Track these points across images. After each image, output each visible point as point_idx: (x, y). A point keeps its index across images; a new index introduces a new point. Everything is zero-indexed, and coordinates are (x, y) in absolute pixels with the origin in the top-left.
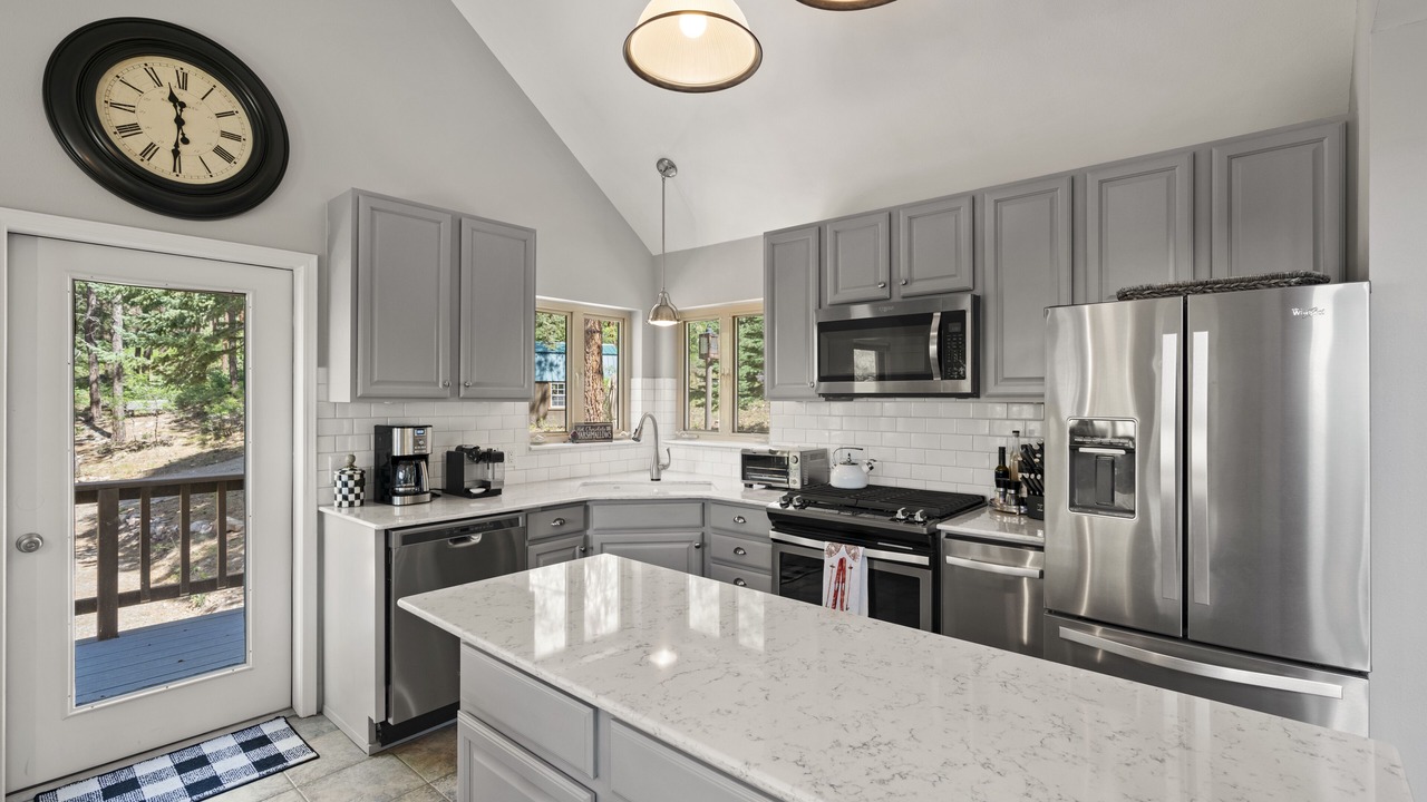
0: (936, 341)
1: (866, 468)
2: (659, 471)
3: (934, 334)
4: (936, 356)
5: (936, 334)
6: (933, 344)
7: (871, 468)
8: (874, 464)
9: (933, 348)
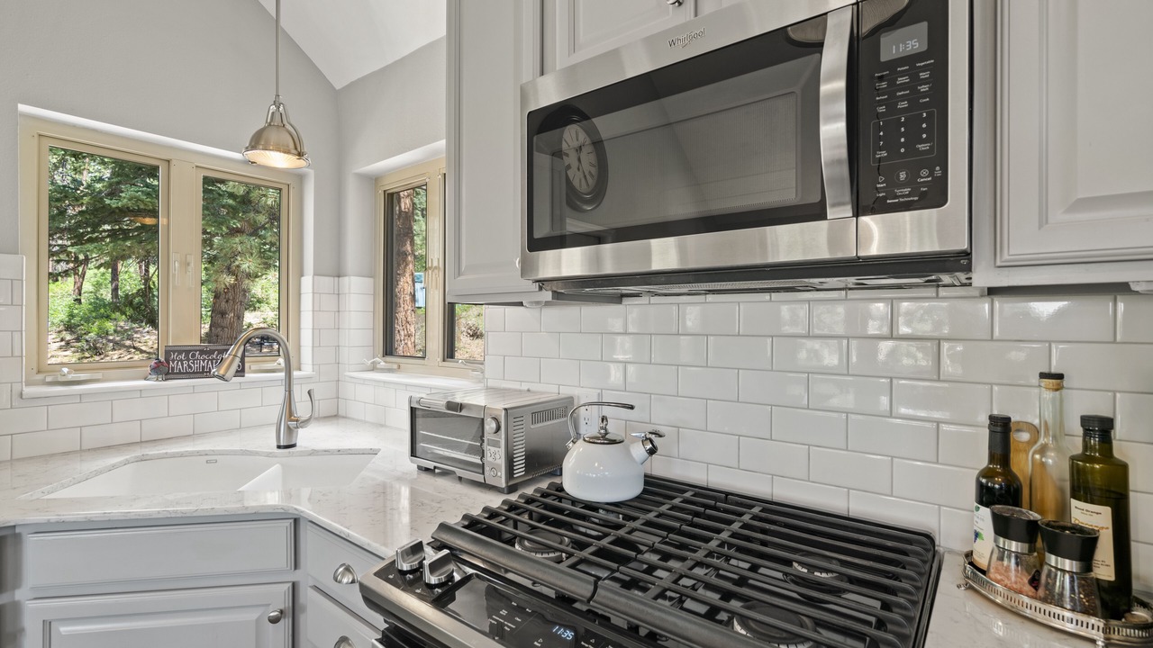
0: (842, 107)
1: (639, 451)
2: (290, 431)
3: (833, 86)
4: (843, 153)
5: (840, 85)
6: (833, 118)
7: (652, 451)
8: (657, 440)
9: (833, 130)
